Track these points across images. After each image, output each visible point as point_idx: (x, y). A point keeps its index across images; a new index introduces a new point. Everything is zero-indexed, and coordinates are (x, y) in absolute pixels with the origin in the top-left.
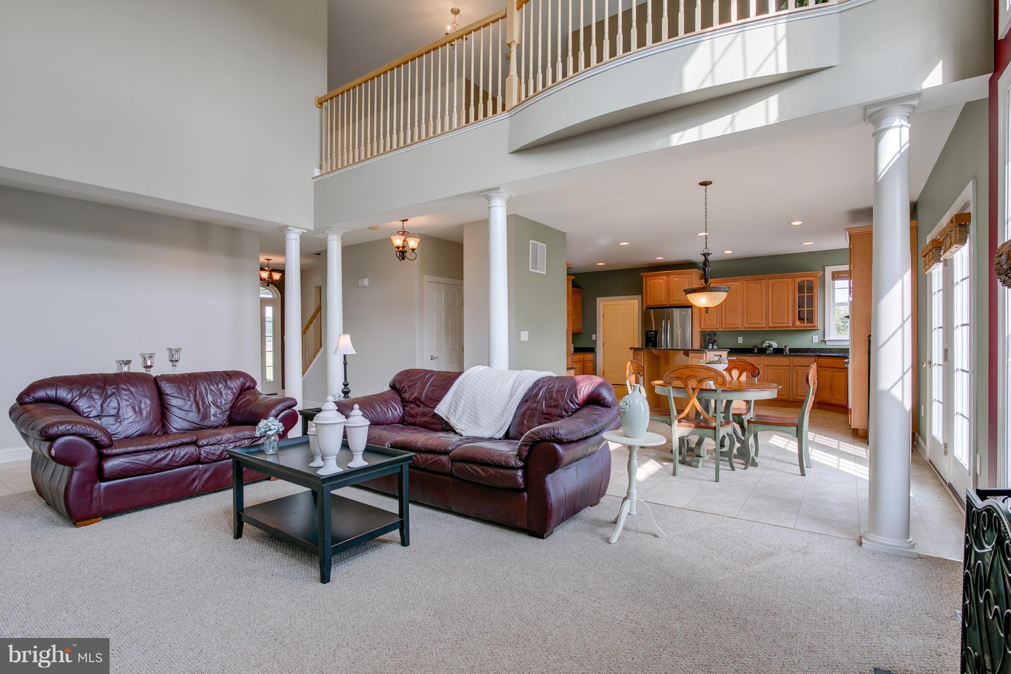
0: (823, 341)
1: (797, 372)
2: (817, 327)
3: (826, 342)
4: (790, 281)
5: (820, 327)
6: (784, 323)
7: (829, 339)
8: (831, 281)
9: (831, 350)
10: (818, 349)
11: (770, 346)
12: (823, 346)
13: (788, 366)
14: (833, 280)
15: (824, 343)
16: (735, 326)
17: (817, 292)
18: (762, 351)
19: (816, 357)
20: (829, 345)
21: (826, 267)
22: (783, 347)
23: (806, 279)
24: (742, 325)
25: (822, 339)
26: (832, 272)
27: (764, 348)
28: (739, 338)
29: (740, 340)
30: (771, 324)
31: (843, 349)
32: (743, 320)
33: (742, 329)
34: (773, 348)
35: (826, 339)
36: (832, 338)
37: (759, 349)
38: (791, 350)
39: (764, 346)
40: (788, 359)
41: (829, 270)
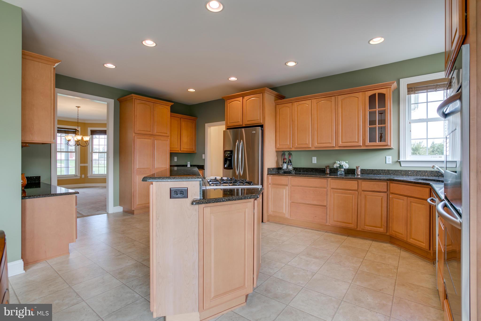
0: (397, 161)
1: (365, 197)
2: (391, 146)
3: (401, 162)
4: (360, 95)
5: (393, 144)
6: (354, 142)
7: (404, 160)
8: (407, 96)
9: (406, 173)
10: (392, 170)
11: (341, 166)
12: (397, 167)
13: (357, 190)
14: (408, 94)
15: (398, 164)
16: (306, 146)
17: (390, 105)
18: (334, 171)
19: (388, 182)
20: (405, 167)
21: (401, 80)
22: (355, 168)
23: (377, 92)
24: (312, 144)
25: (396, 159)
26: (408, 85)
27: (335, 169)
28: (313, 158)
29: (315, 160)
30: (340, 143)
31: (420, 171)
32: (313, 140)
33: (313, 149)
34: (344, 169)
35: (401, 159)
36: (408, 159)
37: (331, 170)
38: (364, 171)
39: (335, 166)
40: (357, 182)
41: (404, 83)
